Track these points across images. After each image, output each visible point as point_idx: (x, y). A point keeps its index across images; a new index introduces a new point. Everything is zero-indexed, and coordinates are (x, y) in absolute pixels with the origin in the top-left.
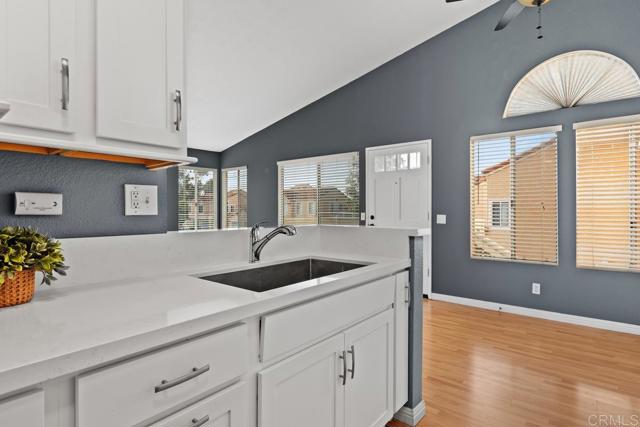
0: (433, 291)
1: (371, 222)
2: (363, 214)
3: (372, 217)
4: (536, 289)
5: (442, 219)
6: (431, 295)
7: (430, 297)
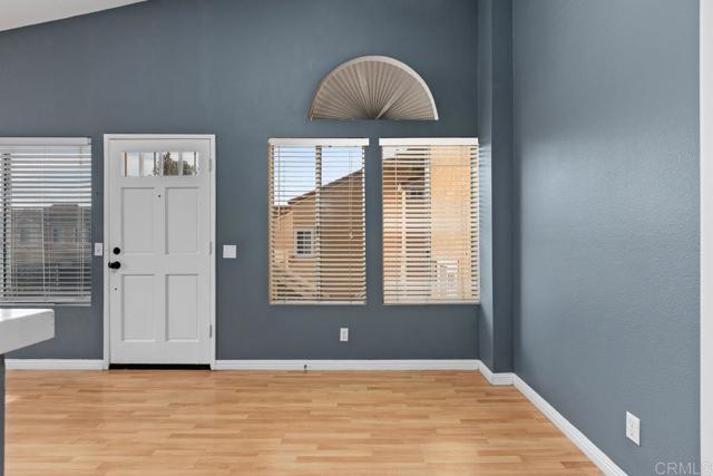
0: (218, 357)
1: (115, 258)
2: (98, 246)
3: (117, 251)
4: (344, 334)
5: (230, 252)
6: (216, 365)
7: (212, 368)
